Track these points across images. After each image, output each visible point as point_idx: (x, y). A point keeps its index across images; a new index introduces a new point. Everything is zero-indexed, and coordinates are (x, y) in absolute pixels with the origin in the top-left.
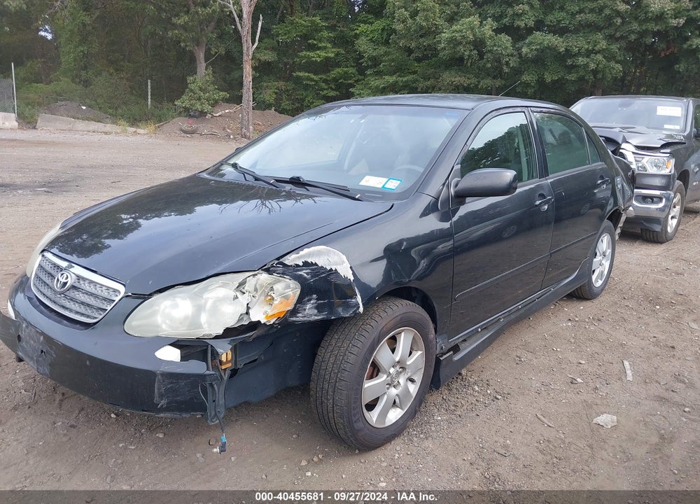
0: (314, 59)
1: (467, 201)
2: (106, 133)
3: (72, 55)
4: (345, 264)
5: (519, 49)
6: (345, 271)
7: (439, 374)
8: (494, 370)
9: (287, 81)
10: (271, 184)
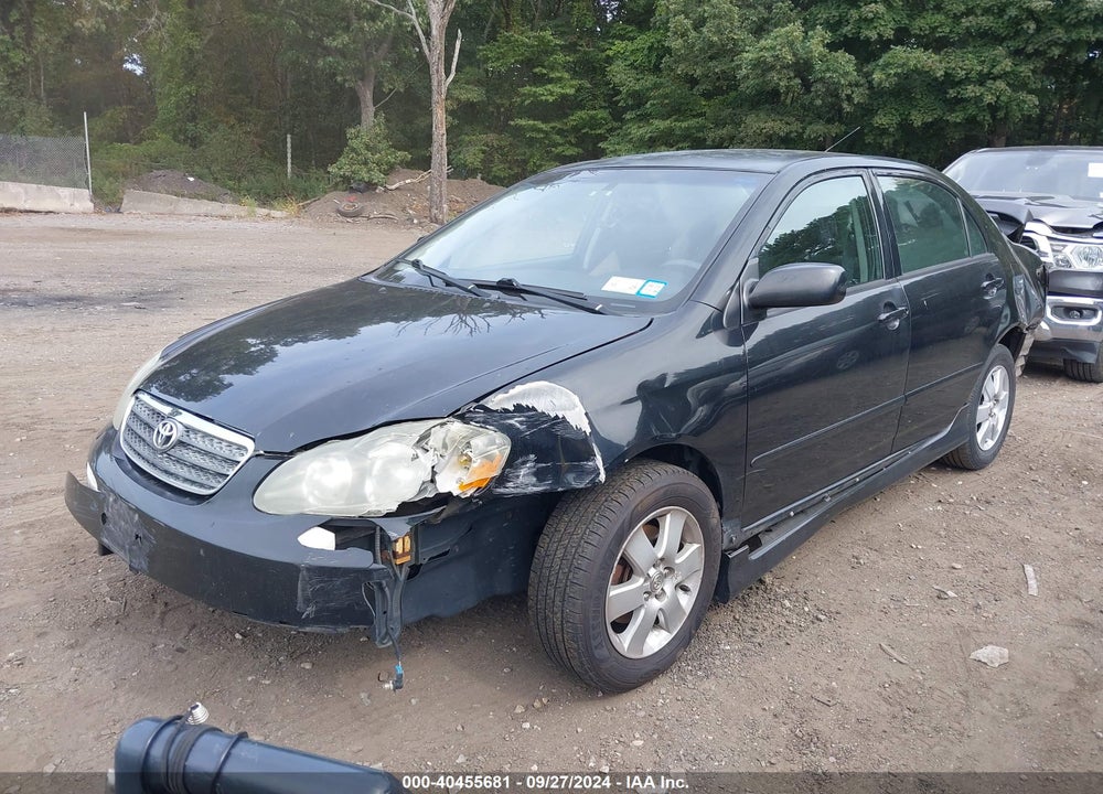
0: (543, 98)
1: (768, 314)
2: (224, 218)
3: (173, 99)
4: (577, 409)
5: (868, 75)
6: (578, 419)
7: (726, 579)
8: (816, 576)
9: (500, 133)
10: (470, 291)
